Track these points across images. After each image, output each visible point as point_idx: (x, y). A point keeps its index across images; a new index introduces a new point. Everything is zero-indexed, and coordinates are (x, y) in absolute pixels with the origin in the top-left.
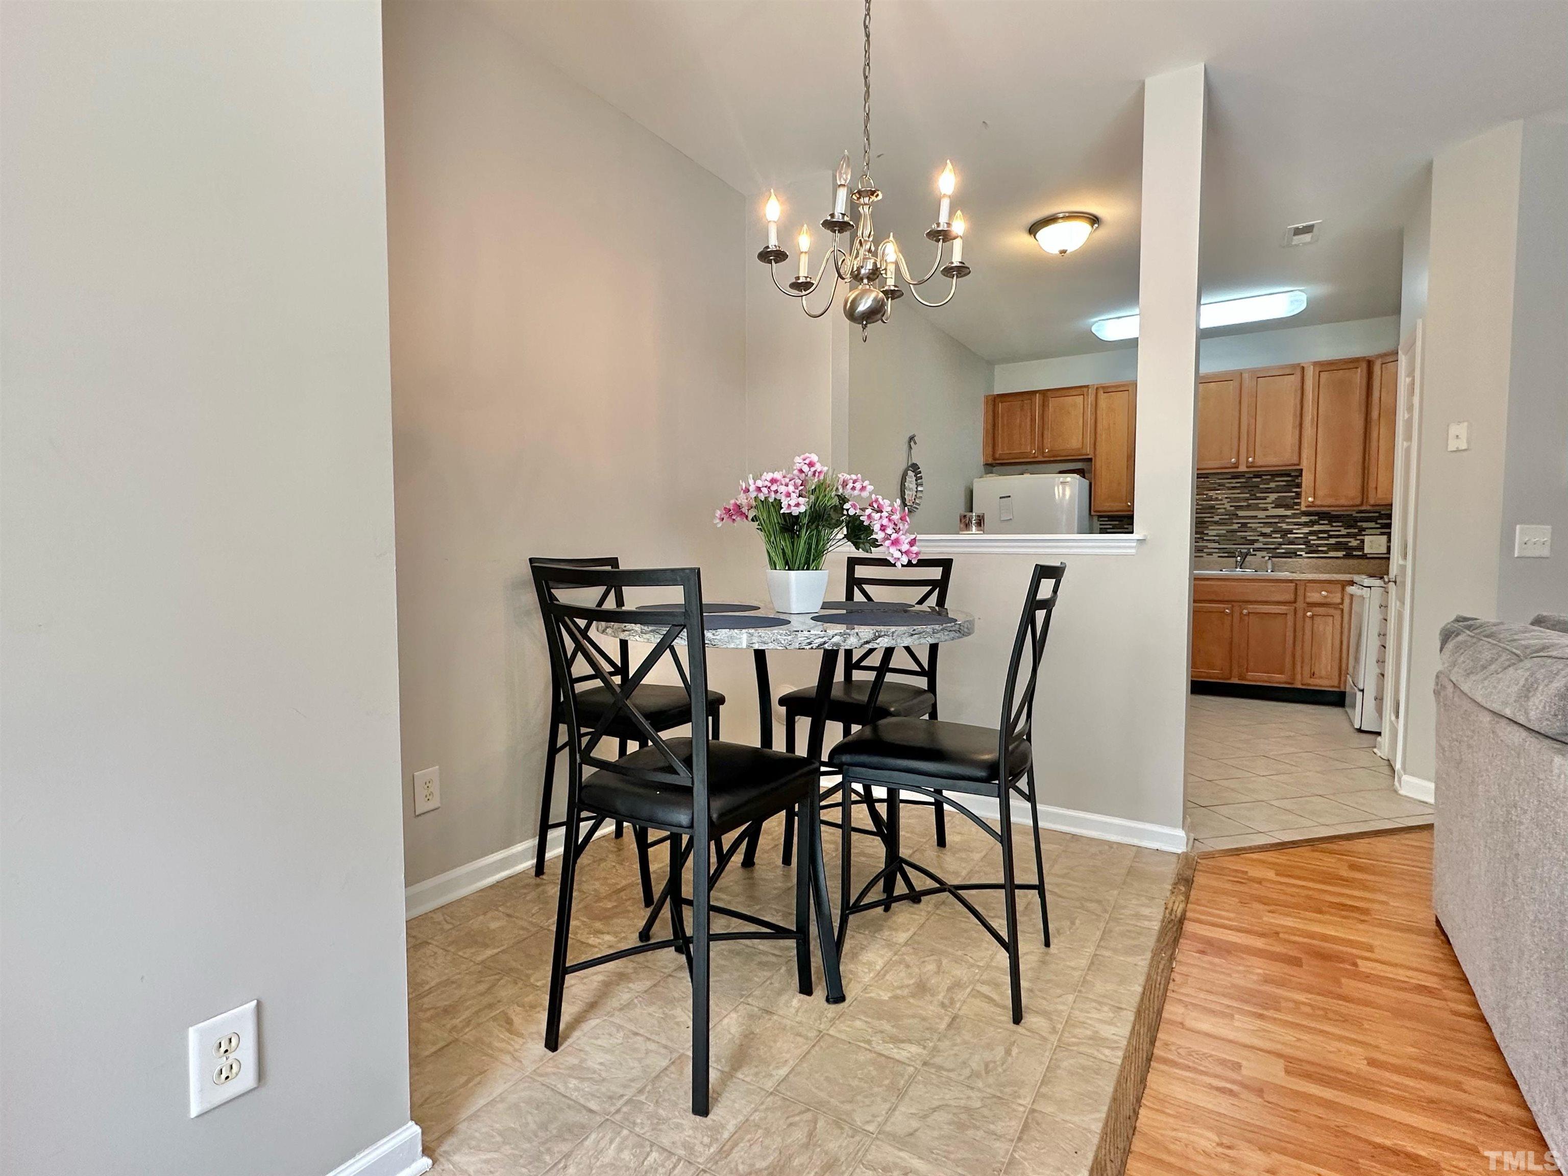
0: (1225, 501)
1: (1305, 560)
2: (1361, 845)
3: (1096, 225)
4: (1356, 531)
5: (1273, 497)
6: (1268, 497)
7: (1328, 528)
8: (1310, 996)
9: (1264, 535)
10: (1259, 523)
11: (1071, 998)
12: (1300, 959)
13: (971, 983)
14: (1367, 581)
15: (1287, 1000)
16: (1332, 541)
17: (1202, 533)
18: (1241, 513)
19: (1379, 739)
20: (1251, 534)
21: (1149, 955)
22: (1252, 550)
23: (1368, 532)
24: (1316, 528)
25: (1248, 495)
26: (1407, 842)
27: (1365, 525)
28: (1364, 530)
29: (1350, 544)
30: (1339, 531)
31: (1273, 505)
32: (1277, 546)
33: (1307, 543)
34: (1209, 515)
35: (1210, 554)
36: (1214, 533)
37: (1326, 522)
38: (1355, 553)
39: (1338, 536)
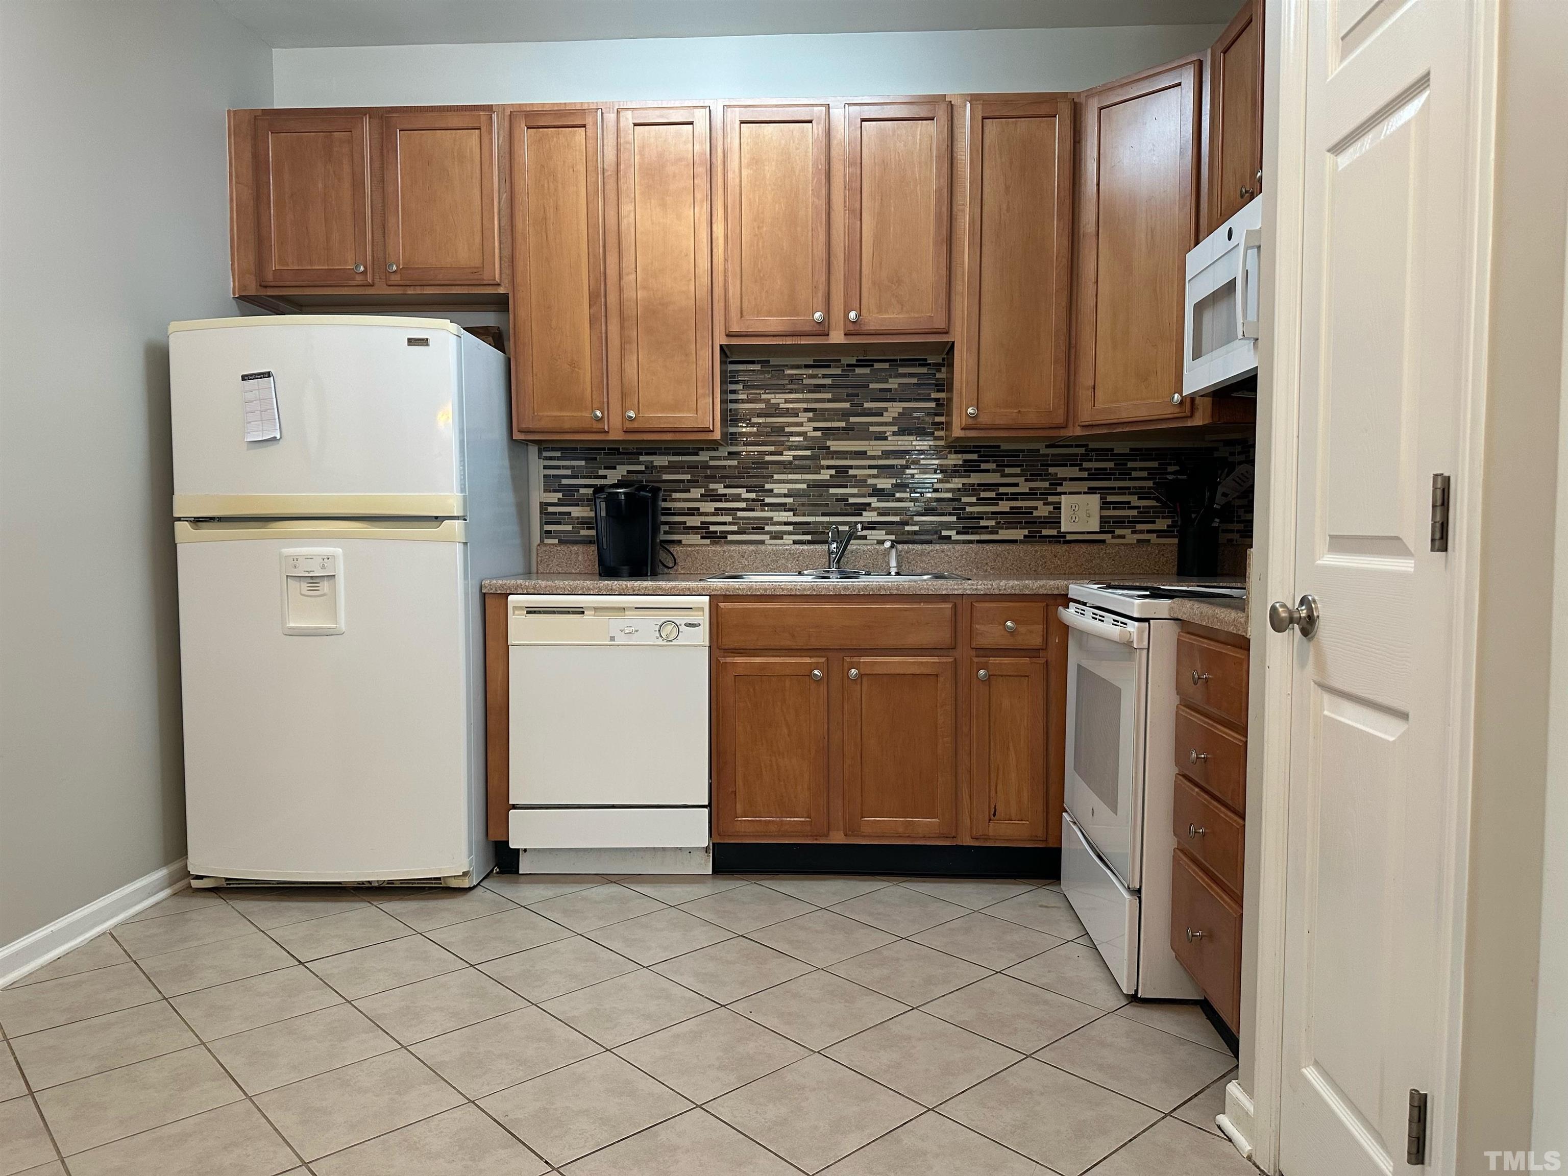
0: (803, 417)
1: (958, 547)
4: (1046, 484)
5: (895, 409)
6: (886, 409)
7: (994, 478)
9: (878, 493)
10: (871, 467)
16: (1004, 506)
17: (760, 489)
18: (835, 445)
20: (855, 491)
22: (859, 526)
23: (1066, 487)
24: (975, 478)
25: (847, 405)
27: (1061, 472)
28: (1060, 482)
29: (1035, 513)
30: (1016, 485)
31: (895, 429)
32: (905, 518)
33: (959, 511)
34: (772, 448)
35: (778, 536)
37: (992, 466)
38: (1045, 532)
39: (1014, 497)
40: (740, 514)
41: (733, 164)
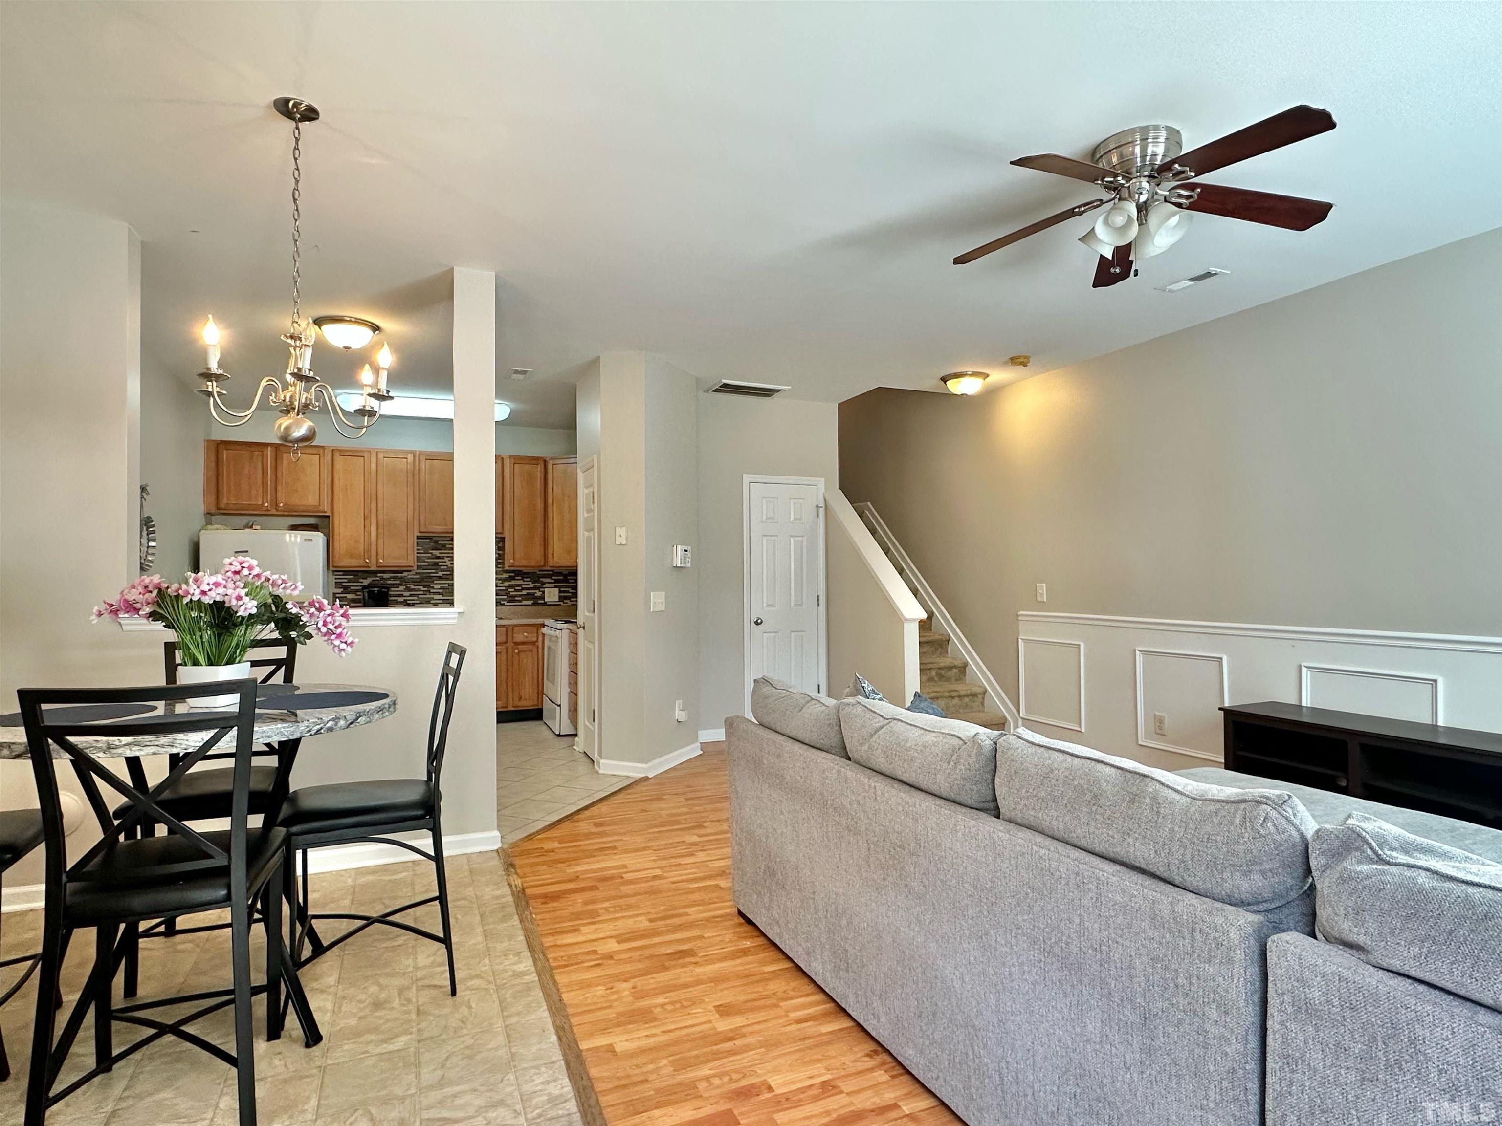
1: (508, 608)
2: (594, 810)
3: (377, 332)
4: (539, 584)
7: (521, 582)
8: (612, 902)
11: (487, 961)
12: (596, 886)
13: (413, 984)
14: (560, 625)
15: (601, 909)
16: (524, 592)
17: (429, 586)
19: (576, 739)
21: (516, 917)
23: (547, 585)
24: (513, 582)
26: (616, 802)
27: (544, 580)
28: (544, 584)
29: (536, 595)
33: (507, 594)
34: (434, 571)
36: (438, 586)
37: (520, 578)
38: (540, 602)
39: (528, 589)
40: (420, 596)
41: (422, 475)
